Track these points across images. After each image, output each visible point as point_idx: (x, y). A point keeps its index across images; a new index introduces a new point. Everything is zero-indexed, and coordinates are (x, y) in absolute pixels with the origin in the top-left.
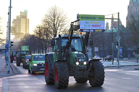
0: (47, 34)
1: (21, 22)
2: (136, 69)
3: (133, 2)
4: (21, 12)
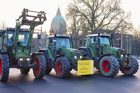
3: (54, 21)
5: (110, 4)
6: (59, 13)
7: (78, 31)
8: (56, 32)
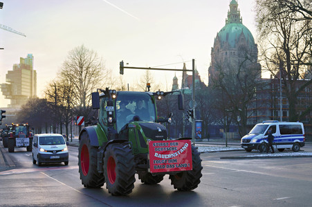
0: (68, 97)
1: (23, 76)
2: (223, 158)
3: (220, 41)
4: (21, 58)
6: (234, 16)
7: (297, 66)
8: (230, 73)
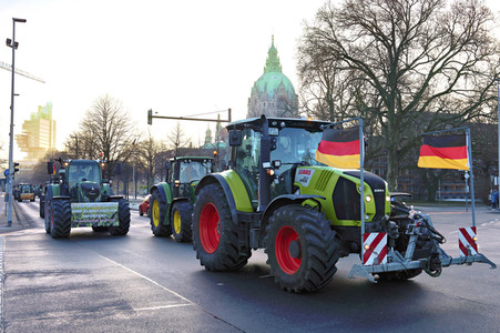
1: (41, 126)
4: (40, 107)
5: (452, 24)
